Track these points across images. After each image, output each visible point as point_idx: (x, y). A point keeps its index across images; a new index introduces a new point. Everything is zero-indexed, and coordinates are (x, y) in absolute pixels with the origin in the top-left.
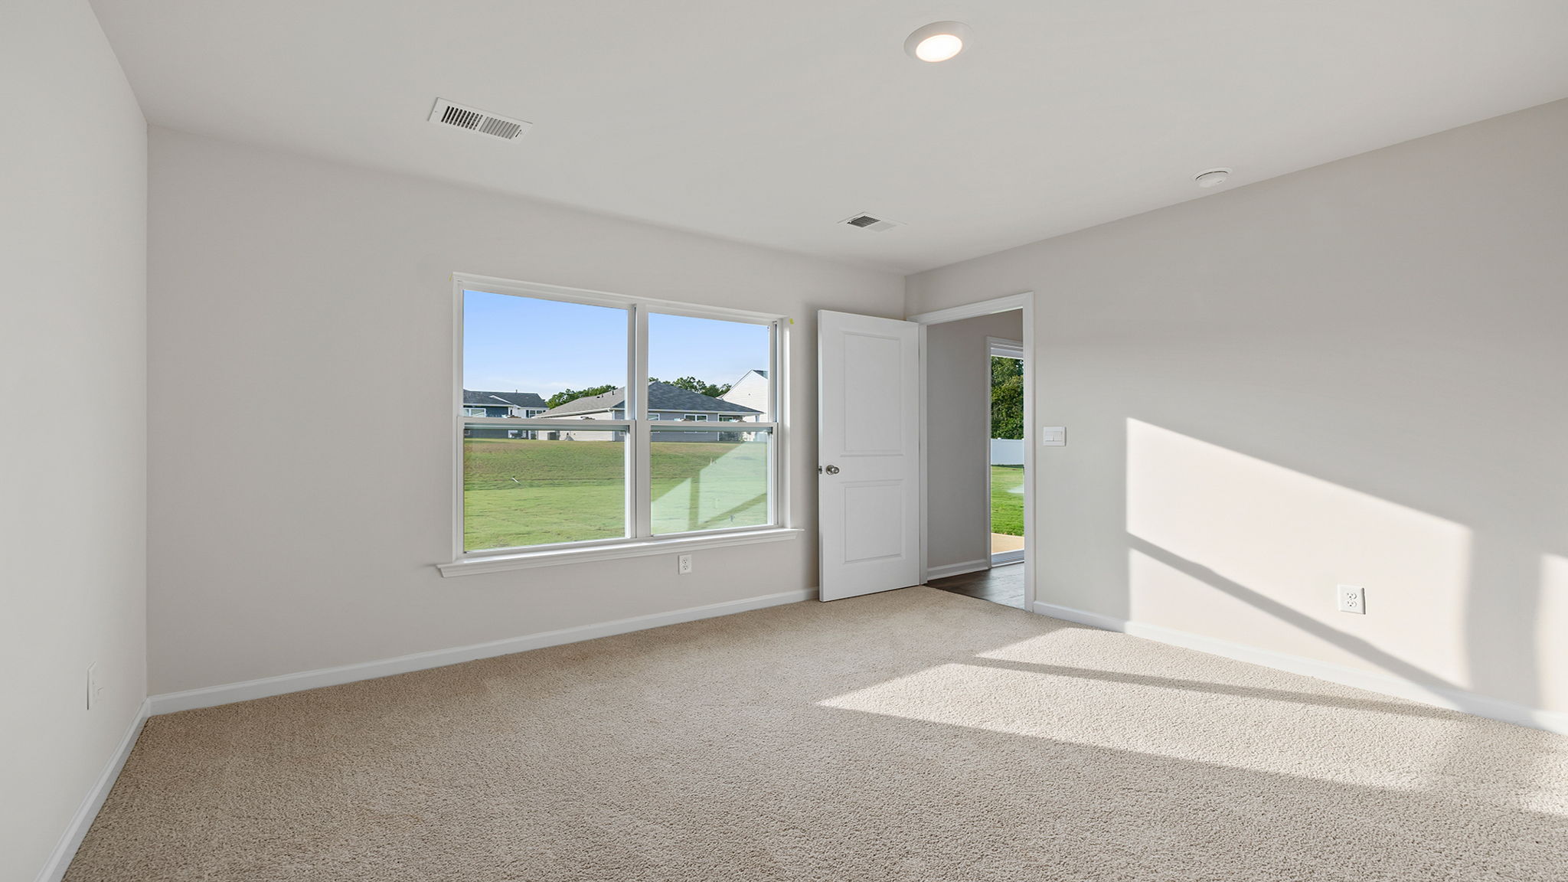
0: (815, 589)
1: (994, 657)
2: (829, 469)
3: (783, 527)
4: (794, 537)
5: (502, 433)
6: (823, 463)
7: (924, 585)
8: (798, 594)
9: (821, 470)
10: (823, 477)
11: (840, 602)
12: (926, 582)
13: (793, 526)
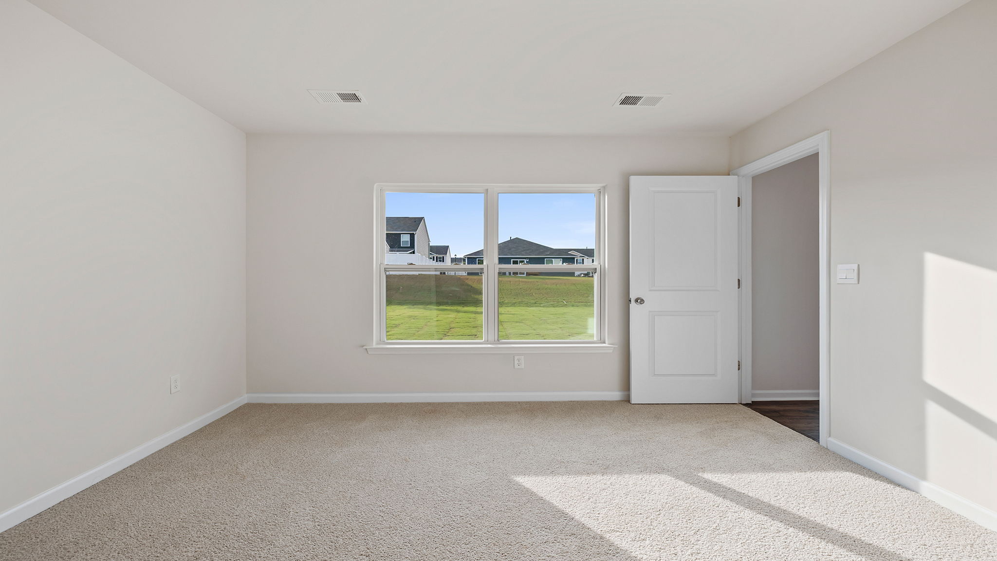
0: (626, 393)
1: (715, 480)
2: (636, 301)
3: (604, 343)
4: (611, 351)
5: (572, 274)
6: (633, 296)
7: (746, 405)
8: (615, 395)
9: (630, 301)
10: (633, 305)
11: (649, 405)
12: (750, 402)
13: (611, 344)
